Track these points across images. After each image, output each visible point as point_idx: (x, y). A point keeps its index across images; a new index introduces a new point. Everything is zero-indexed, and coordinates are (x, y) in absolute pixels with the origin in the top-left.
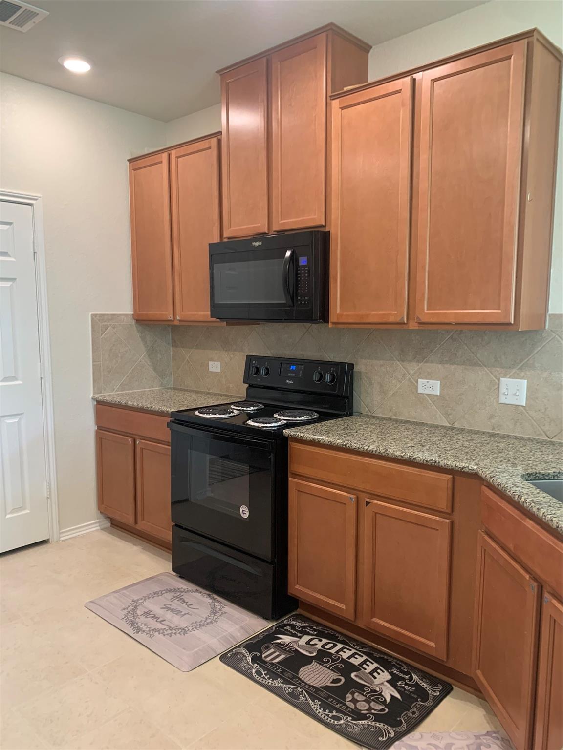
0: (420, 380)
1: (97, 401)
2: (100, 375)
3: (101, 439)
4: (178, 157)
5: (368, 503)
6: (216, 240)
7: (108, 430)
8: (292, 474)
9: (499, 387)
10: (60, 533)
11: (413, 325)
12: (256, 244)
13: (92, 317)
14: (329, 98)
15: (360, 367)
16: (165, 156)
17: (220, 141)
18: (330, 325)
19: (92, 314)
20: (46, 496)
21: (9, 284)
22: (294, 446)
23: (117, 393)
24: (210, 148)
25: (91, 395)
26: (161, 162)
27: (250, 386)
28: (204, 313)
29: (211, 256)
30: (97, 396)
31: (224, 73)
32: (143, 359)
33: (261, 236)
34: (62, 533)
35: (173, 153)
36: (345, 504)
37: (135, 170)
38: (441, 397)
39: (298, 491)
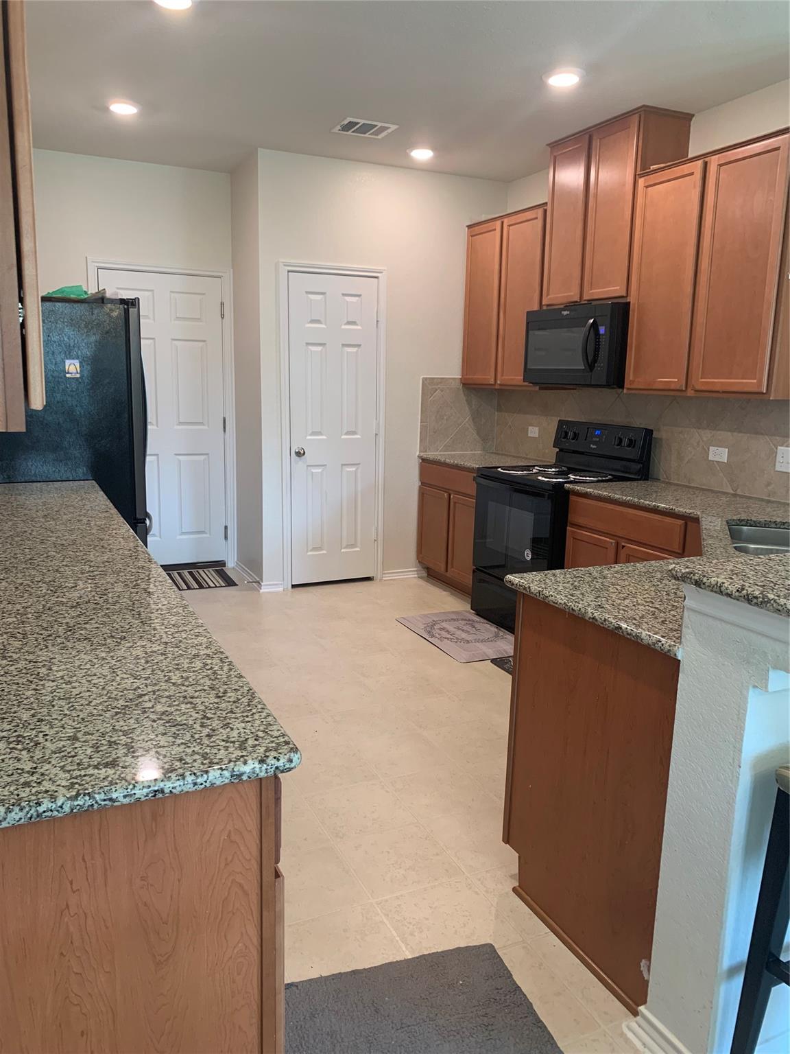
0: (711, 448)
1: (422, 459)
2: (426, 436)
3: (423, 494)
4: (509, 226)
5: (623, 547)
6: (536, 308)
7: (429, 485)
8: (571, 524)
9: (776, 456)
10: (383, 574)
11: (690, 393)
12: (565, 313)
13: (423, 382)
14: (637, 176)
15: (661, 434)
16: (498, 223)
17: (545, 211)
18: (625, 391)
19: (423, 378)
20: (374, 537)
21: (354, 350)
22: (573, 498)
23: (442, 453)
24: (537, 218)
25: (418, 453)
26: (495, 230)
27: (561, 450)
28: (517, 378)
29: (528, 323)
30: (422, 454)
31: (554, 145)
32: (467, 422)
33: (572, 306)
34: (385, 574)
35: (506, 221)
36: (607, 548)
37: (472, 236)
38: (728, 464)
39: (574, 538)
